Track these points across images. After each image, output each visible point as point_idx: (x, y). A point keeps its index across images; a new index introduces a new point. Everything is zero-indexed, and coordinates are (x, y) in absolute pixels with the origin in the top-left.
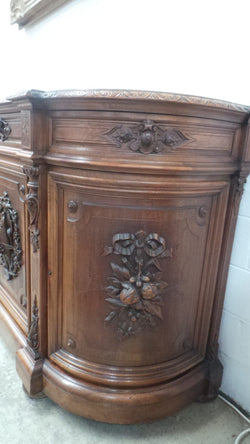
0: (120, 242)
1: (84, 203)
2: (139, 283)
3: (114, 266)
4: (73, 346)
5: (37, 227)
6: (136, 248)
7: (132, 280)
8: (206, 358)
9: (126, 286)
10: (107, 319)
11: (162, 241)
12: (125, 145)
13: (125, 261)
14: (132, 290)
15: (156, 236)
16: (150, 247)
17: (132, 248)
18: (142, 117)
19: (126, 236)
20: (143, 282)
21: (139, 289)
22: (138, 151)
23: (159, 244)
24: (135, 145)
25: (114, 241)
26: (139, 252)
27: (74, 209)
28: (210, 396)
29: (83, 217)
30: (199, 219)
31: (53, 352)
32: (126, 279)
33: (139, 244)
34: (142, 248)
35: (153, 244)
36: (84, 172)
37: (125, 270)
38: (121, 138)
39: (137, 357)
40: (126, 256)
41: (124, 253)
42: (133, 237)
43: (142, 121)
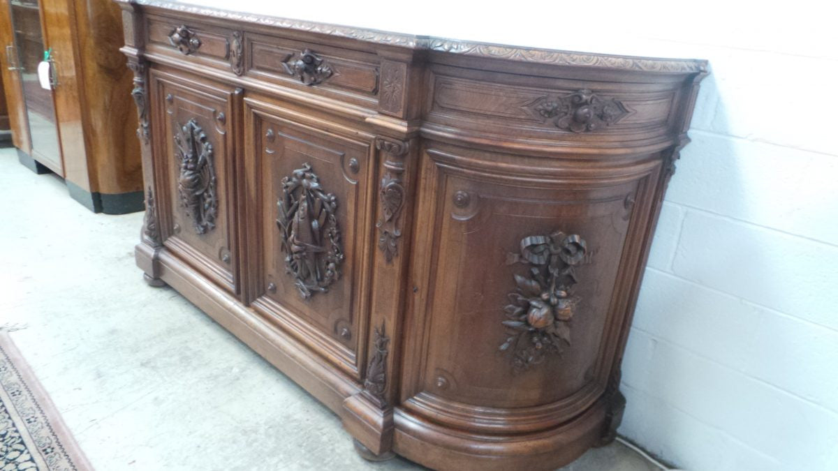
0: (532, 247)
1: (482, 195)
2: (553, 300)
3: (519, 278)
4: (445, 387)
5: (396, 225)
6: (550, 255)
7: (545, 296)
8: (607, 390)
9: (534, 303)
10: (503, 347)
11: (583, 244)
12: (550, 120)
13: (536, 271)
14: (545, 311)
15: (577, 238)
16: (568, 252)
17: (546, 254)
18: (578, 85)
19: (541, 240)
20: (559, 298)
21: (554, 309)
22: (569, 129)
23: (579, 247)
24: (564, 122)
25: (524, 246)
26: (554, 259)
27: (464, 203)
28: (606, 439)
29: (479, 214)
30: (624, 211)
31: (410, 396)
32: (536, 295)
33: (556, 248)
34: (558, 254)
35: (572, 248)
36: (488, 155)
37: (534, 283)
38: (546, 112)
39: (535, 395)
40: (538, 266)
41: (536, 261)
42: (548, 240)
43: (576, 90)
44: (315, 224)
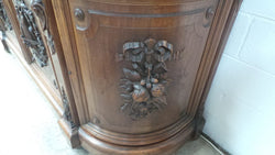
0: (131, 50)
1: (91, 12)
2: (149, 85)
3: (126, 70)
5: (49, 32)
6: (145, 55)
7: (143, 82)
9: (136, 86)
10: (123, 108)
11: (170, 47)
13: (136, 66)
14: (143, 91)
15: (165, 43)
16: (159, 53)
17: (141, 56)
19: (136, 45)
20: (152, 83)
21: (149, 91)
23: (167, 50)
25: (124, 50)
26: (149, 58)
27: (81, 17)
29: (91, 26)
30: (205, 21)
31: (84, 124)
32: (137, 81)
33: (149, 51)
35: (161, 50)
37: (135, 73)
40: (136, 63)
41: (135, 60)
42: (142, 45)
44: (30, 28)
